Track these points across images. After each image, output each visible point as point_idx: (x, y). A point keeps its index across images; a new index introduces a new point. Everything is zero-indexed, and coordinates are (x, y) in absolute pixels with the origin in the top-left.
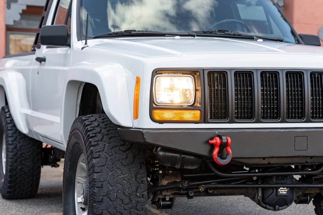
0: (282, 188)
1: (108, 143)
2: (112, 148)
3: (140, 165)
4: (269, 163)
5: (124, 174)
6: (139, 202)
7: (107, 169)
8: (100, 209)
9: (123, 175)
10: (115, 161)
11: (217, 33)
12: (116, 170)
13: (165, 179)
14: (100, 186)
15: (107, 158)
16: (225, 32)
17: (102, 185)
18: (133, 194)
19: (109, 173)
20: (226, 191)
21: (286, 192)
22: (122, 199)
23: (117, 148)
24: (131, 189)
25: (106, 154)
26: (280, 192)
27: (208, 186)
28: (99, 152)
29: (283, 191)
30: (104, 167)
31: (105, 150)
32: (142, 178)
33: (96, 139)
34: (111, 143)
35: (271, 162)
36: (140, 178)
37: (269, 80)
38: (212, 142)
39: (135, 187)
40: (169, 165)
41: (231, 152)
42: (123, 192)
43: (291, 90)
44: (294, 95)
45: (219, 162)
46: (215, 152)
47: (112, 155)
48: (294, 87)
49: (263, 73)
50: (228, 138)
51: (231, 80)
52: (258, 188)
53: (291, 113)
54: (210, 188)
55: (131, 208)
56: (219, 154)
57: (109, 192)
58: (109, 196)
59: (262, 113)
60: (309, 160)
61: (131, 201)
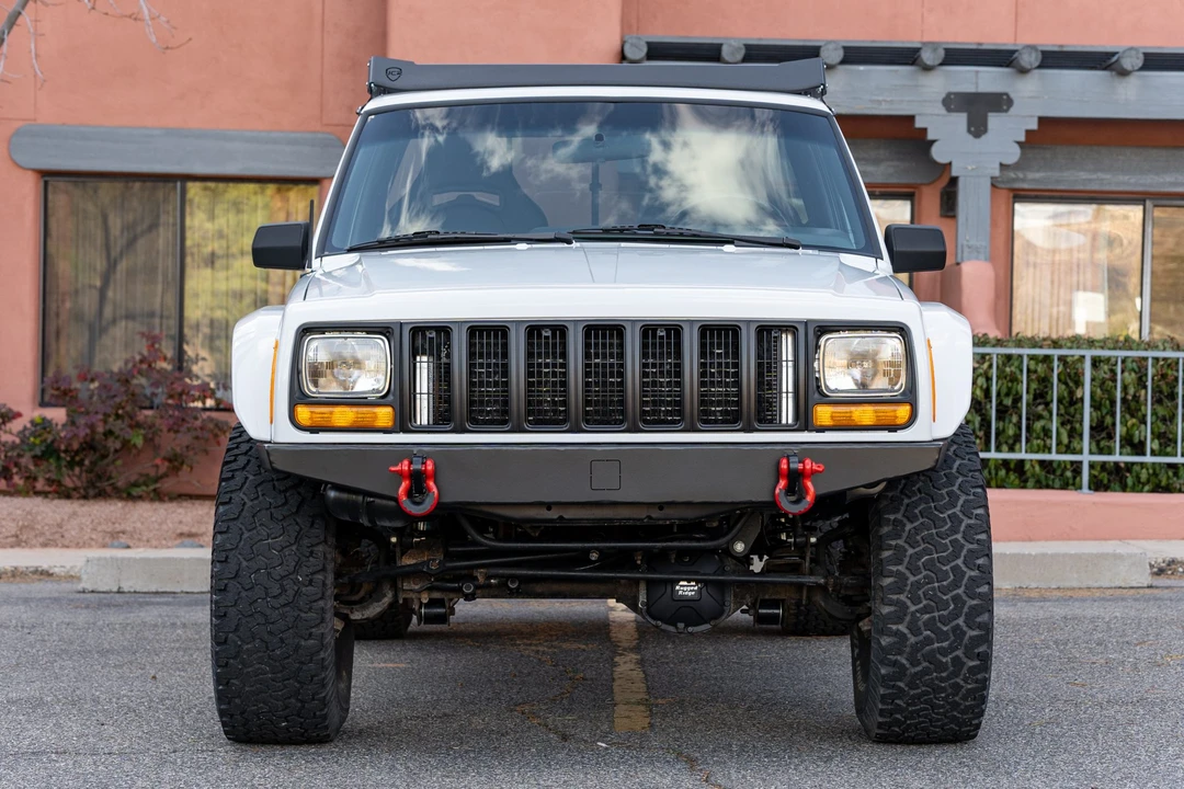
0: (685, 583)
1: (254, 475)
2: (259, 485)
3: (310, 519)
4: (561, 518)
5: (273, 536)
6: (302, 595)
7: (241, 526)
8: (222, 605)
9: (272, 539)
10: (259, 511)
12: (259, 528)
13: (410, 556)
14: (224, 559)
15: (244, 504)
16: (655, 230)
17: (227, 557)
18: (291, 576)
19: (243, 533)
20: (564, 587)
21: (694, 593)
22: (268, 587)
23: (270, 485)
24: (285, 568)
25: (243, 497)
26: (680, 593)
27: (493, 571)
28: (231, 492)
29: (686, 589)
30: (235, 522)
31: (244, 489)
32: (312, 546)
33: (234, 466)
35: (565, 517)
36: (308, 547)
37: (547, 344)
38: (393, 469)
39: (294, 563)
40: (348, 519)
41: (435, 490)
42: (269, 574)
43: (597, 365)
44: (604, 375)
45: (408, 509)
46: (401, 489)
47: (257, 498)
48: (604, 357)
49: (534, 330)
50: (428, 462)
51: (460, 344)
52: (637, 582)
53: (597, 412)
54: (513, 578)
55: (285, 605)
56: (409, 494)
57: (240, 572)
58: (239, 580)
59: (529, 413)
60: (656, 514)
61: (284, 590)
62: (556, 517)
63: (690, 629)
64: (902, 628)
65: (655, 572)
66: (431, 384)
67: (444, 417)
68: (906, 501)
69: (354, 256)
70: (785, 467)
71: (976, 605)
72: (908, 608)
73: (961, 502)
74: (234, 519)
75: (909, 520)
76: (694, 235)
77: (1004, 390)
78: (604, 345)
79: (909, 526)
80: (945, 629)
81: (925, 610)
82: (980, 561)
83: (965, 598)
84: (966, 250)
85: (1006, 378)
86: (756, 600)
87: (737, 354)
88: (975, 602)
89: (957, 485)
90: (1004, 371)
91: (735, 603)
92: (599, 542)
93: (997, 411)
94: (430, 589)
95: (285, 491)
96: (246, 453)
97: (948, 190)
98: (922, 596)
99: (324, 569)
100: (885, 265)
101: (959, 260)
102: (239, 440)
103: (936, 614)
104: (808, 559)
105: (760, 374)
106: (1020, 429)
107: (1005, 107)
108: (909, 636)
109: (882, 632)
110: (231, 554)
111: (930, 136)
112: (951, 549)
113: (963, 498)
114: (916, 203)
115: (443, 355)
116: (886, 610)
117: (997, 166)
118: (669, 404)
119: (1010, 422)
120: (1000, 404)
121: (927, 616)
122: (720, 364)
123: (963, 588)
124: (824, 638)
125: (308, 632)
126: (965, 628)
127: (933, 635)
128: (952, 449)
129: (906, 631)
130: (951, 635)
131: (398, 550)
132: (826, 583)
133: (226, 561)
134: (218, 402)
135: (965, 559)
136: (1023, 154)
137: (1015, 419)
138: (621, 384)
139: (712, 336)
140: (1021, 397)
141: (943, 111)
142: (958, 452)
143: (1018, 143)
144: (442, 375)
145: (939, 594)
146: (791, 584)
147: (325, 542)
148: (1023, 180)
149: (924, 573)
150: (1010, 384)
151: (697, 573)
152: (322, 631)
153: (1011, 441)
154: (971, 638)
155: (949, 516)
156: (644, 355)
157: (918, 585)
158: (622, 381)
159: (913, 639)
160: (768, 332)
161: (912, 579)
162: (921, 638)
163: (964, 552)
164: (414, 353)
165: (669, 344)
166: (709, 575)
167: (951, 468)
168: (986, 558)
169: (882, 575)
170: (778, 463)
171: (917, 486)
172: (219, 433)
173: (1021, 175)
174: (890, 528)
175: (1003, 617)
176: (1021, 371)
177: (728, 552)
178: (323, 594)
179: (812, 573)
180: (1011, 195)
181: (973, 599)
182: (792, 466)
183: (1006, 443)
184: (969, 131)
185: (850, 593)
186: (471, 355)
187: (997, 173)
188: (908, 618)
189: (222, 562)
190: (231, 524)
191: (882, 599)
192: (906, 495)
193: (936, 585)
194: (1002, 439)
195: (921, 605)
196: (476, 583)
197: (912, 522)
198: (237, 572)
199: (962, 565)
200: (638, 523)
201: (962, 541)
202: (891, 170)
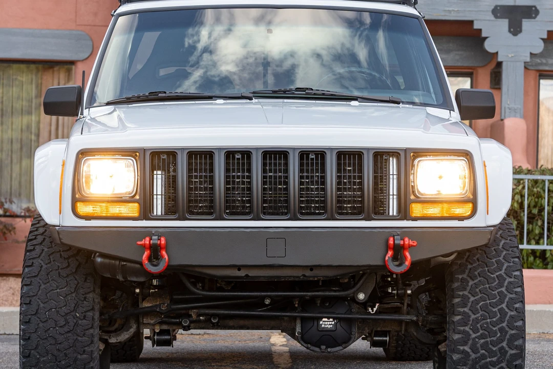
0: (326, 320)
1: (48, 248)
2: (51, 254)
3: (84, 277)
4: (247, 276)
5: (60, 287)
6: (79, 325)
7: (39, 281)
8: (27, 332)
9: (59, 289)
10: (51, 271)
11: (296, 92)
12: (51, 282)
13: (148, 301)
14: (28, 302)
15: (42, 267)
16: (307, 91)
17: (30, 301)
18: (72, 313)
19: (41, 285)
21: (331, 326)
22: (57, 320)
23: (58, 255)
24: (68, 308)
25: (41, 262)
26: (323, 326)
27: (202, 311)
28: (33, 259)
29: (327, 323)
30: (35, 279)
31: (41, 257)
32: (86, 294)
33: (34, 242)
34: (52, 247)
35: (250, 275)
36: (83, 294)
37: (238, 163)
38: (139, 243)
39: (73, 305)
40: (109, 276)
41: (166, 257)
42: (58, 312)
43: (270, 177)
44: (275, 184)
45: (149, 269)
46: (144, 256)
47: (49, 263)
48: (275, 172)
49: (230, 154)
50: (163, 239)
51: (182, 163)
52: (295, 318)
53: (270, 207)
54: (214, 316)
55: (68, 332)
56: (149, 259)
57: (39, 311)
58: (38, 315)
59: (227, 208)
60: (308, 273)
61: (67, 322)
62: (243, 275)
63: (329, 350)
64: (467, 348)
65: (307, 312)
66: (163, 189)
67: (171, 210)
68: (469, 266)
69: (111, 108)
70: (392, 243)
71: (514, 334)
72: (470, 335)
73: (505, 267)
74: (35, 276)
75: (471, 278)
76: (332, 95)
77: (533, 204)
78: (275, 165)
79: (471, 283)
80: (494, 349)
81: (482, 337)
82: (517, 306)
83: (507, 329)
84: (507, 110)
85: (534, 195)
86: (372, 331)
87: (361, 170)
88: (513, 332)
89: (502, 256)
90: (533, 191)
91: (358, 333)
92: (271, 292)
93: (528, 218)
94: (161, 323)
95: (69, 258)
96: (42, 234)
97: (496, 70)
98: (479, 327)
99: (93, 309)
100: (456, 115)
101: (503, 118)
102: (38, 225)
103: (489, 339)
104: (406, 304)
105: (376, 184)
106: (543, 229)
107: (534, 15)
108: (471, 353)
109: (454, 351)
110: (33, 299)
111: (484, 35)
112: (498, 297)
113: (506, 265)
114: (474, 78)
115: (171, 170)
116: (456, 337)
117: (529, 55)
118: (317, 202)
119: (537, 224)
120: (530, 213)
121: (482, 341)
122: (350, 177)
123: (506, 322)
124: (414, 363)
125: (82, 350)
126: (507, 349)
127: (486, 353)
128: (499, 233)
129: (469, 350)
130: (498, 353)
131: (140, 298)
132: (418, 320)
133: (29, 303)
134: (6, 211)
135: (507, 304)
136: (545, 47)
137: (540, 223)
138: (286, 189)
139: (345, 159)
140: (544, 209)
141: (492, 18)
142: (503, 235)
143: (543, 39)
144: (171, 184)
145: (491, 326)
146: (395, 320)
147: (94, 291)
148: (546, 64)
149: (481, 313)
150: (536, 200)
151: (333, 313)
152: (92, 349)
153: (537, 238)
154: (511, 355)
155: (497, 276)
156: (301, 171)
157: (476, 321)
158: (287, 188)
159: (473, 356)
160: (381, 156)
161: (473, 317)
162: (479, 355)
163: (507, 299)
164: (153, 169)
165: (317, 164)
166: (342, 314)
167: (498, 245)
168: (521, 304)
169: (454, 314)
170: (387, 241)
171: (477, 257)
172: (6, 232)
173: (544, 61)
174: (459, 284)
175: (532, 350)
176: (544, 191)
177: (354, 300)
178: (92, 325)
179: (408, 314)
180: (538, 74)
181: (512, 330)
182: (396, 242)
183: (534, 239)
184: (510, 31)
185: (433, 327)
186: (190, 170)
187: (528, 59)
188: (470, 342)
189: (28, 304)
190: (33, 279)
191: (454, 330)
192: (470, 262)
193: (489, 320)
194: (531, 236)
195: (479, 334)
196: (191, 319)
197: (473, 280)
198: (37, 310)
199: (505, 308)
200: (297, 279)
201: (506, 292)
202: (457, 57)
